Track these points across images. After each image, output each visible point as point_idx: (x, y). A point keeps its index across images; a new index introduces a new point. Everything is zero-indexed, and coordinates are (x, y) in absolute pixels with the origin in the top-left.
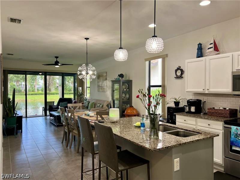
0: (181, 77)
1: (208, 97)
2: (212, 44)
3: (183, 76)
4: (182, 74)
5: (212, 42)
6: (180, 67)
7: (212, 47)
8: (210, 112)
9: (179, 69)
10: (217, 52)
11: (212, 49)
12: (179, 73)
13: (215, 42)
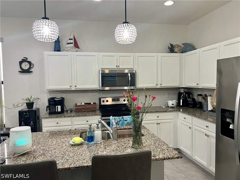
0: (28, 71)
1: (67, 94)
2: (72, 39)
3: (31, 70)
4: (30, 68)
5: (72, 37)
6: (27, 59)
7: (72, 43)
8: (78, 109)
9: (24, 60)
10: (77, 49)
11: (72, 45)
12: (25, 66)
13: (74, 38)
